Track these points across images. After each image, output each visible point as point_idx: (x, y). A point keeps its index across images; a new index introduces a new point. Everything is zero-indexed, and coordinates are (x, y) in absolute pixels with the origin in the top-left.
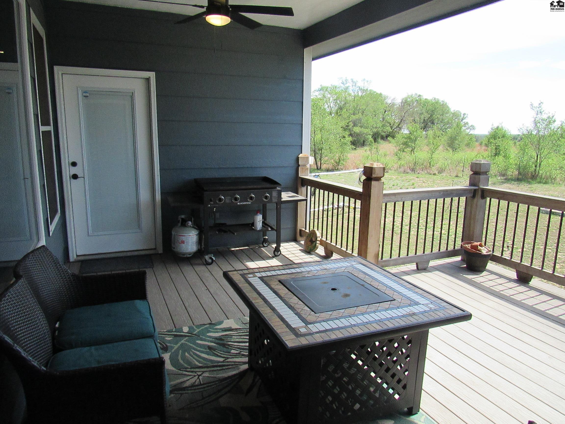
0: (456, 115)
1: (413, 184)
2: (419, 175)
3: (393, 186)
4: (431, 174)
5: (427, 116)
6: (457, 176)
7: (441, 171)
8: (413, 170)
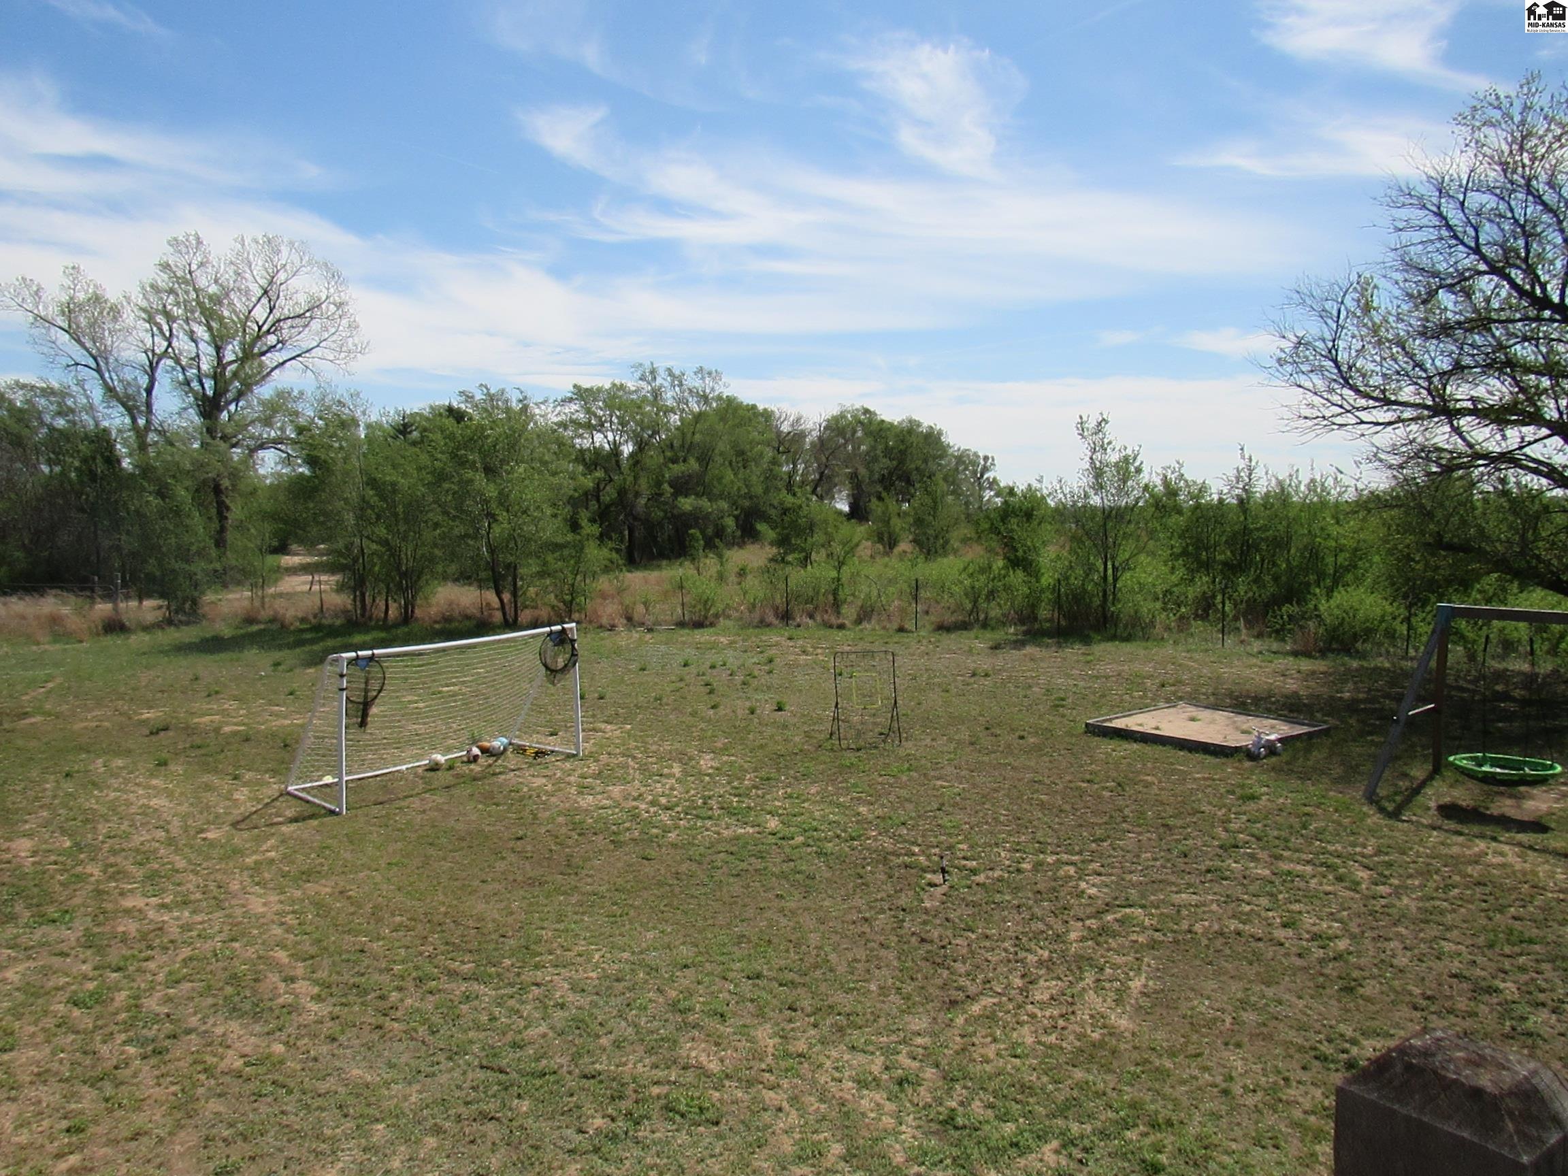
0: (964, 460)
1: (771, 661)
2: (800, 632)
3: (713, 667)
4: (831, 627)
5: (885, 463)
6: (901, 630)
7: (864, 615)
8: (786, 617)
